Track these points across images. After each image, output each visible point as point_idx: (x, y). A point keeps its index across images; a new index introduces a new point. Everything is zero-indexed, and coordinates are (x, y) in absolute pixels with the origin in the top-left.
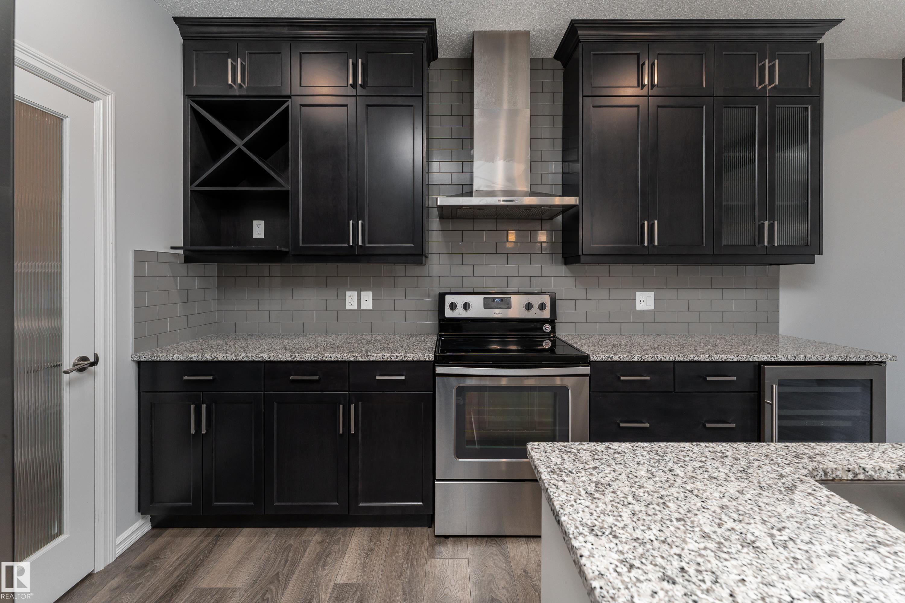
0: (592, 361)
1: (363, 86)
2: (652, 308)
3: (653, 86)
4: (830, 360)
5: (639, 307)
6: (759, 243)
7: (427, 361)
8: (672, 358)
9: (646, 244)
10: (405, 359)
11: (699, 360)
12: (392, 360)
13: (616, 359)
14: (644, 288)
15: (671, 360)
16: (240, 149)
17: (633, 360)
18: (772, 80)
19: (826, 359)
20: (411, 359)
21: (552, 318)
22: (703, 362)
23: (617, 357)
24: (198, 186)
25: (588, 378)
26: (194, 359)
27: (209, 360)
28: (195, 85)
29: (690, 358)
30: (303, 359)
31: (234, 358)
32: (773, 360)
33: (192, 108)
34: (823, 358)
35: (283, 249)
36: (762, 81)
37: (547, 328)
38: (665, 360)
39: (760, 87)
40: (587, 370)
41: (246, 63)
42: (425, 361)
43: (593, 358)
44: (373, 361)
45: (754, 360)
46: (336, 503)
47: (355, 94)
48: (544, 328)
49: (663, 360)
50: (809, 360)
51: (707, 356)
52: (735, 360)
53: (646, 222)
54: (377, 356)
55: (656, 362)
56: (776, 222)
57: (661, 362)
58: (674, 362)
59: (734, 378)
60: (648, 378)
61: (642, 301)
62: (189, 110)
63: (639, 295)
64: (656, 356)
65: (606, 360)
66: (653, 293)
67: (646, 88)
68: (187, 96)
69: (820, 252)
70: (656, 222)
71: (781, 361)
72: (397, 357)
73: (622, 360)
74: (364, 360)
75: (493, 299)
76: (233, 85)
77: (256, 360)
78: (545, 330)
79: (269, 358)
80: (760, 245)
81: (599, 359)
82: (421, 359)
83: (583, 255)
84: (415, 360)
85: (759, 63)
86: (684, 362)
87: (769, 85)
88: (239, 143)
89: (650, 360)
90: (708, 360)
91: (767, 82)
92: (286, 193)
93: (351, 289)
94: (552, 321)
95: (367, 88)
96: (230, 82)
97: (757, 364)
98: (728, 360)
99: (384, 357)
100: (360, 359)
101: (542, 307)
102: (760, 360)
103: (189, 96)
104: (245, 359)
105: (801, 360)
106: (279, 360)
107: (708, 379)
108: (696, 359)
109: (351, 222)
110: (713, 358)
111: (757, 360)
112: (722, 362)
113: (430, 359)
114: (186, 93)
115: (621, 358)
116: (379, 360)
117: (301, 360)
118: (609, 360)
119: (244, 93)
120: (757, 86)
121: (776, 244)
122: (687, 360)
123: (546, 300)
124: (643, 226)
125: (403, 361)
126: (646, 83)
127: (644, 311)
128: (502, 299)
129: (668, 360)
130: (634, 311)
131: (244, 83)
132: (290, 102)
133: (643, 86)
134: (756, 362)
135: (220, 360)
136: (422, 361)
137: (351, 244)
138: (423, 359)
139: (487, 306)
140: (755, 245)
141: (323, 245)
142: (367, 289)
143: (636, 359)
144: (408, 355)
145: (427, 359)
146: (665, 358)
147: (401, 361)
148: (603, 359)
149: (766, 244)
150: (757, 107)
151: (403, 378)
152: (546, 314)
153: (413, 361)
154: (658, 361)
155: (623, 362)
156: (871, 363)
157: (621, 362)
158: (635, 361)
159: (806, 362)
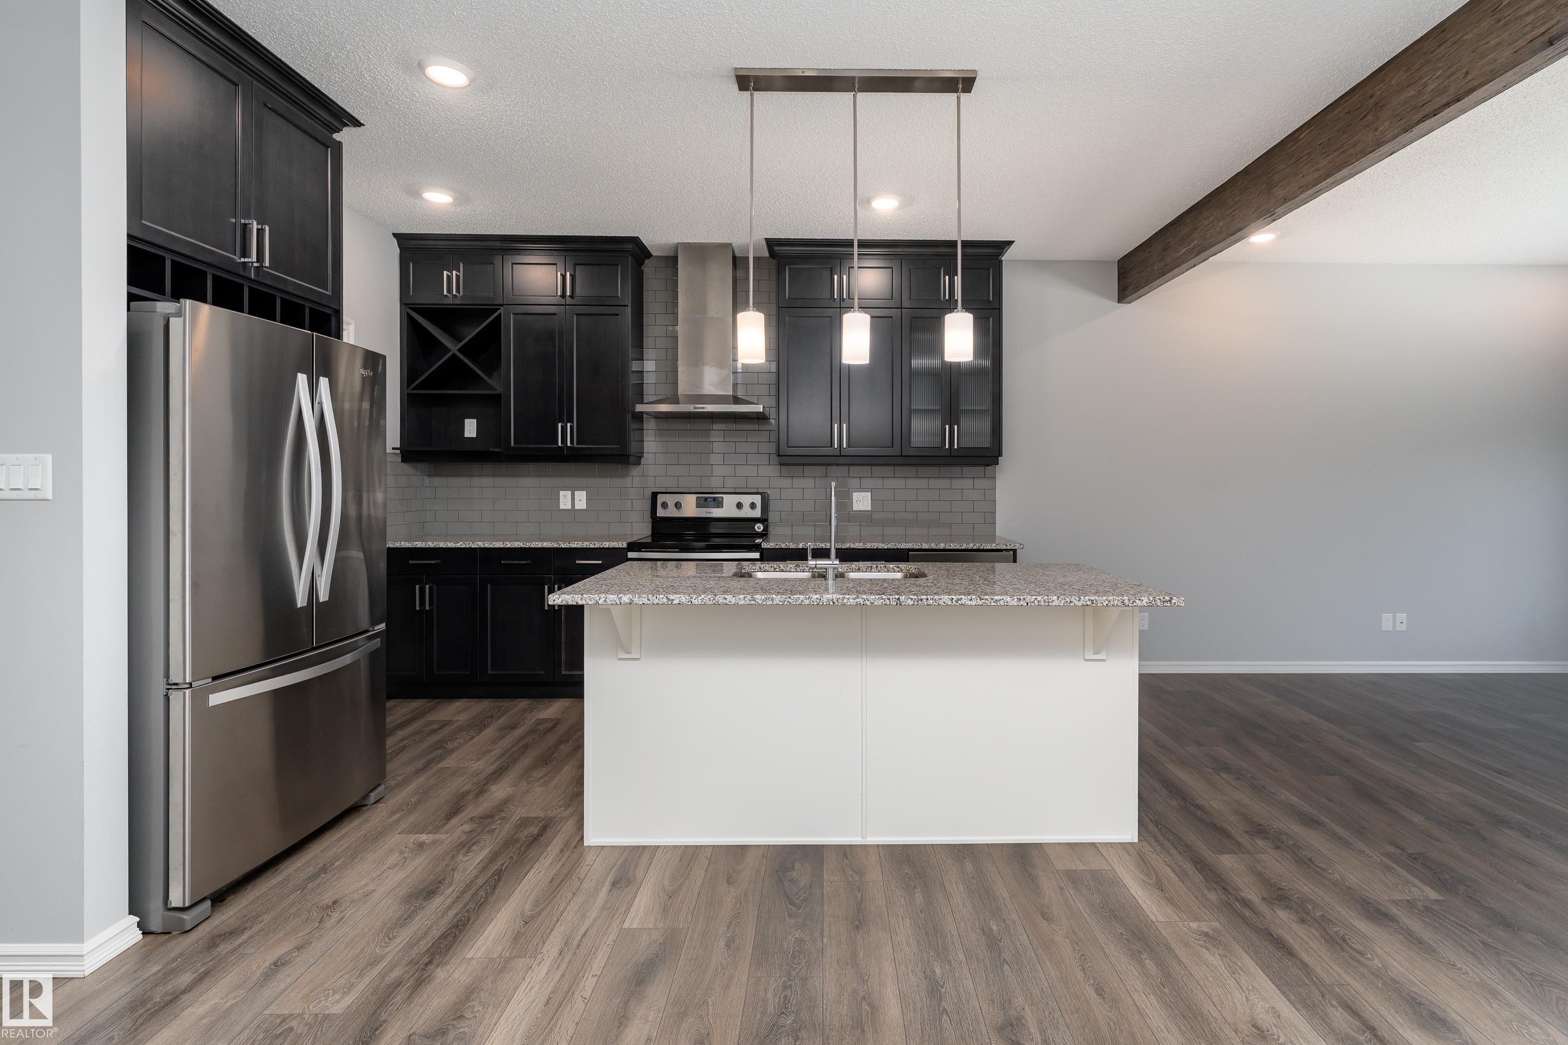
1: (572, 296)
3: (844, 299)
5: (856, 508)
10: (601, 547)
12: (590, 547)
14: (861, 489)
16: (454, 355)
20: (607, 546)
21: (764, 518)
22: (858, 549)
23: (785, 544)
24: (415, 389)
26: (418, 546)
27: (431, 547)
28: (411, 294)
30: (513, 546)
31: (454, 545)
32: (918, 548)
33: (408, 314)
34: (960, 546)
35: (496, 450)
37: (759, 527)
38: (826, 547)
39: (945, 299)
41: (460, 273)
42: (619, 548)
44: (574, 548)
45: (902, 548)
46: (544, 673)
47: (564, 303)
48: (756, 527)
50: (948, 548)
52: (886, 547)
53: (836, 426)
54: (577, 544)
55: (818, 549)
56: (956, 426)
57: (822, 549)
61: (858, 501)
62: (405, 316)
63: (861, 494)
66: (870, 494)
67: (838, 300)
68: (403, 303)
70: (845, 425)
72: (595, 544)
74: (566, 547)
75: (706, 499)
76: (448, 294)
77: (472, 547)
78: (757, 530)
79: (484, 545)
83: (780, 455)
84: (611, 547)
85: (944, 277)
88: (453, 347)
90: (862, 547)
92: (499, 396)
93: (565, 488)
94: (763, 521)
95: (575, 298)
96: (445, 293)
98: (880, 547)
99: (583, 544)
100: (563, 547)
101: (753, 506)
103: (406, 304)
104: (462, 546)
105: (942, 548)
106: (493, 547)
108: (852, 546)
109: (560, 425)
110: (866, 546)
112: (874, 549)
113: (624, 546)
114: (403, 302)
115: (788, 545)
116: (579, 547)
117: (512, 546)
118: (777, 547)
119: (459, 302)
120: (942, 298)
122: (845, 547)
123: (757, 499)
124: (833, 429)
126: (837, 297)
128: (714, 499)
131: (459, 293)
132: (502, 310)
133: (834, 299)
135: (441, 546)
136: (616, 548)
137: (560, 444)
138: (617, 547)
139: (699, 506)
141: (534, 446)
142: (580, 488)
144: (605, 543)
145: (621, 547)
147: (598, 548)
151: (600, 562)
152: (757, 513)
153: (608, 548)
154: (820, 549)
155: (789, 549)
156: (1001, 550)
157: (788, 549)
158: (800, 549)
159: (946, 549)
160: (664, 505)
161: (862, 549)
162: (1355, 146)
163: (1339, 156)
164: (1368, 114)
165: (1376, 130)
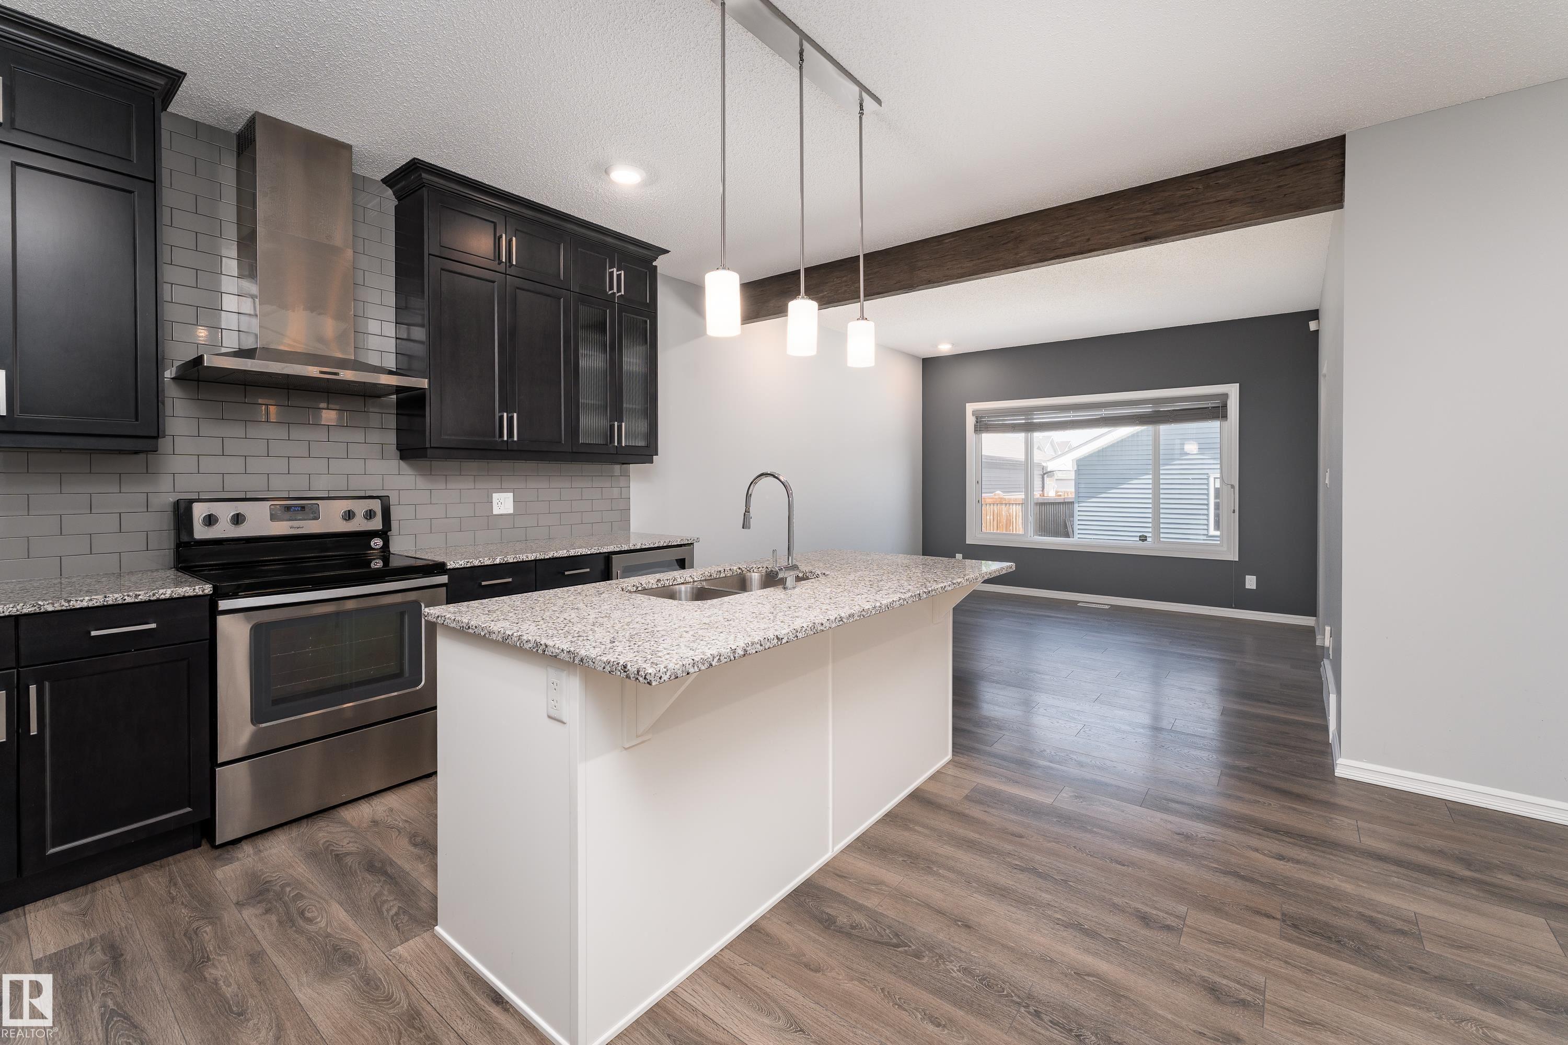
0: (450, 569)
2: (511, 511)
3: (511, 265)
4: (658, 546)
5: (496, 511)
6: (610, 443)
7: (200, 596)
8: (534, 556)
9: (505, 438)
10: (154, 598)
11: (558, 556)
12: (126, 601)
13: (476, 563)
14: (502, 490)
15: (533, 559)
17: (495, 562)
18: (619, 290)
19: (656, 545)
20: (168, 596)
21: (385, 530)
22: (562, 557)
23: (478, 561)
25: (445, 588)
29: (550, 555)
32: (618, 550)
34: (654, 545)
36: (611, 288)
37: (377, 543)
38: (527, 559)
39: (610, 292)
40: (444, 579)
42: (196, 597)
43: (451, 565)
45: (604, 551)
48: (372, 544)
49: (524, 560)
50: (644, 547)
51: (565, 551)
52: (589, 553)
53: (505, 415)
54: (92, 600)
55: (518, 562)
56: (623, 424)
57: (523, 562)
58: (536, 561)
59: (588, 570)
60: (510, 580)
61: (499, 503)
63: (496, 496)
64: (517, 556)
65: (465, 566)
66: (512, 494)
67: (503, 265)
69: (657, 454)
70: (515, 415)
71: (624, 550)
72: (137, 596)
73: (483, 564)
74: (62, 608)
75: (286, 508)
78: (374, 546)
80: (611, 445)
81: (457, 566)
82: (187, 595)
83: (431, 447)
84: (175, 596)
85: (609, 269)
86: (544, 559)
87: (618, 293)
89: (512, 561)
90: (566, 555)
91: (615, 290)
94: (384, 534)
97: (607, 554)
98: (583, 553)
99: (107, 599)
100: (54, 609)
101: (370, 515)
102: (609, 550)
105: (638, 548)
107: (566, 573)
108: (556, 555)
110: (570, 553)
111: (606, 551)
112: (578, 556)
113: (206, 592)
115: (482, 562)
116: (96, 605)
118: (469, 565)
120: (608, 291)
121: (623, 445)
122: (548, 557)
123: (376, 506)
124: (501, 418)
125: (150, 601)
126: (504, 260)
127: (501, 515)
128: (303, 507)
129: (530, 559)
130: (490, 516)
133: (500, 262)
134: (605, 553)
136: (190, 597)
138: (192, 594)
139: (273, 517)
140: (607, 445)
143: (497, 561)
144: (161, 591)
145: (201, 593)
146: (527, 557)
148: (462, 565)
149: (616, 444)
150: (608, 311)
151: (152, 626)
152: (376, 524)
153: (171, 599)
154: (521, 562)
155: (484, 566)
156: (684, 545)
157: (482, 566)
158: (497, 564)
159: (642, 549)
160: (210, 520)
161: (566, 557)
162: (997, 260)
163: (982, 263)
164: (1009, 242)
165: (1016, 254)
